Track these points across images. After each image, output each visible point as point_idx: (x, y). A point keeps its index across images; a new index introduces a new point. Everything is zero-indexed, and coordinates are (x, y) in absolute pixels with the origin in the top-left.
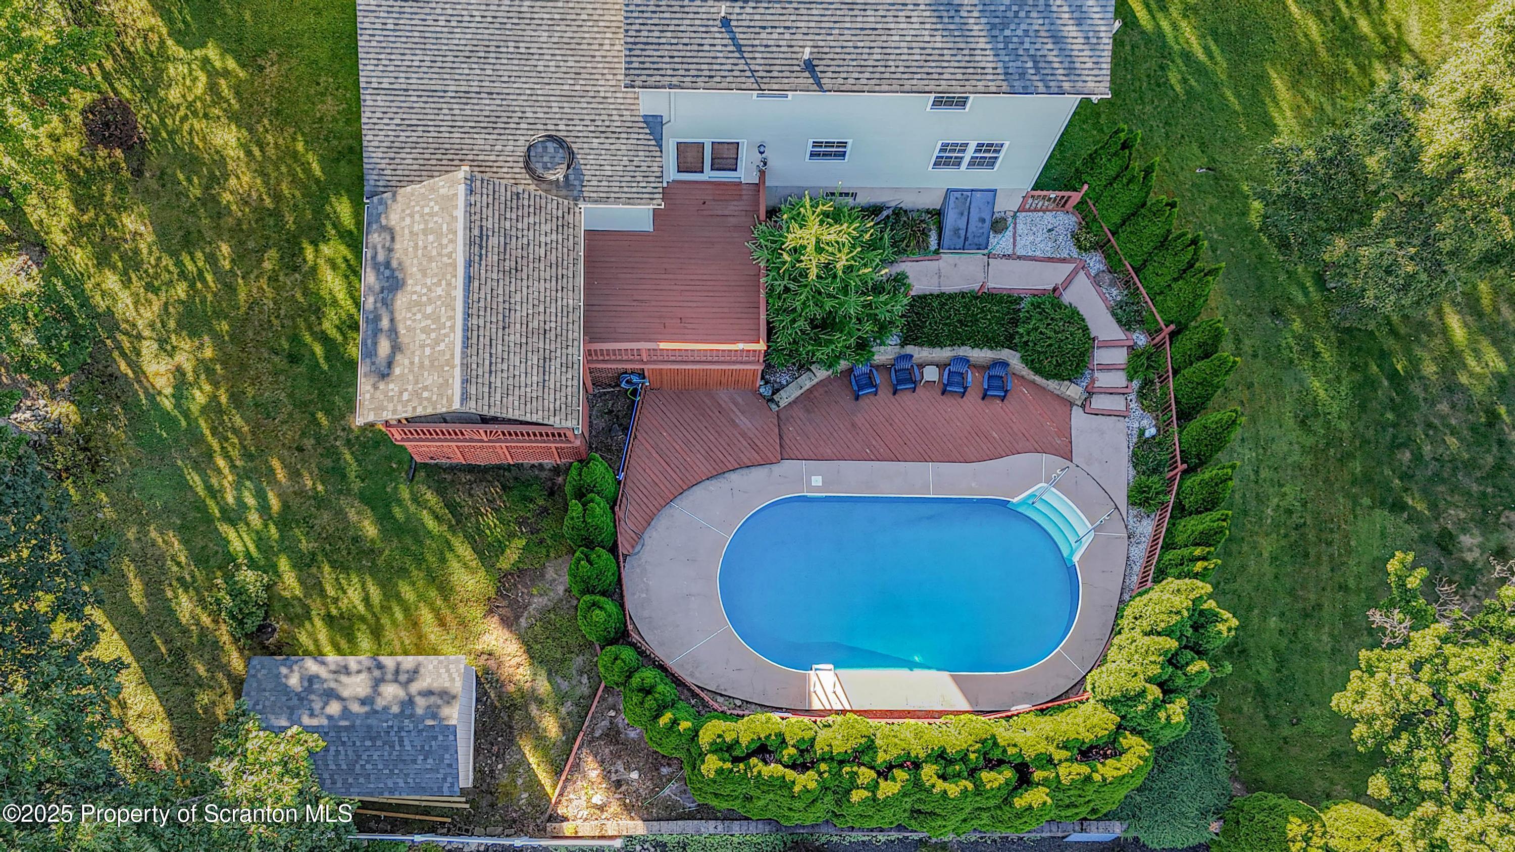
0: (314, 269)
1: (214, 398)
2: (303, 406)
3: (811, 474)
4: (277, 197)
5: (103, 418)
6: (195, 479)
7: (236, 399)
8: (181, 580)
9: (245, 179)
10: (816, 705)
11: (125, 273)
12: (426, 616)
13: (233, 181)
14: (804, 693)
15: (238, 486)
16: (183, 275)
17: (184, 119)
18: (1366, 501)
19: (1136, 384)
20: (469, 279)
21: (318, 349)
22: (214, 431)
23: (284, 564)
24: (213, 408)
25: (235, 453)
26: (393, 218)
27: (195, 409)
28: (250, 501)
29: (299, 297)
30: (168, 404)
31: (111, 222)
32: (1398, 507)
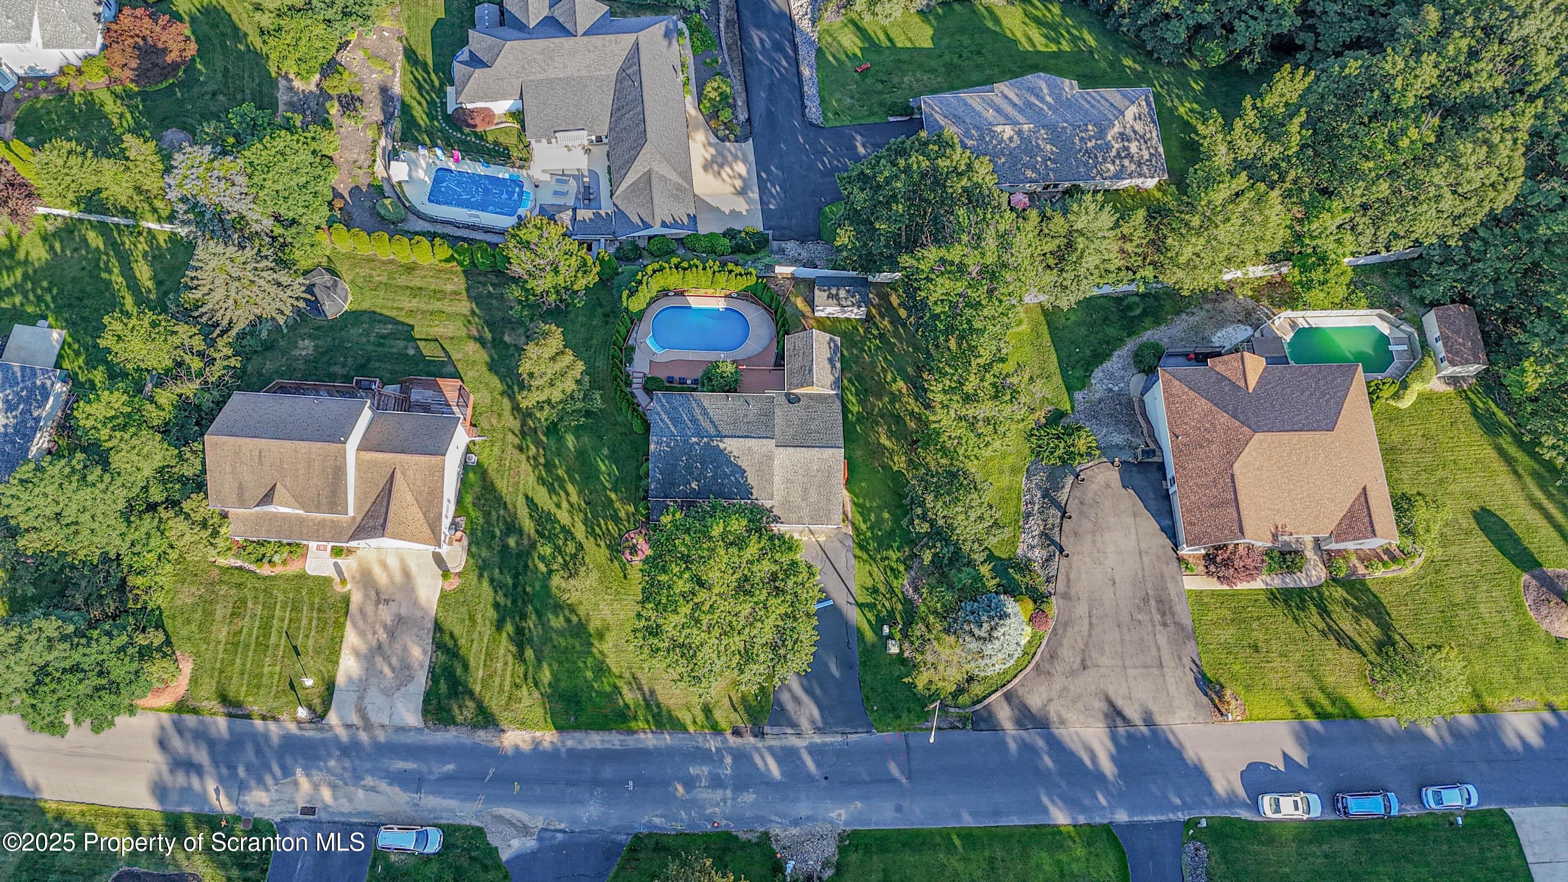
0: (859, 404)
1: (885, 376)
3: (724, 357)
10: (724, 298)
11: (913, 412)
14: (727, 301)
17: (900, 450)
19: (630, 379)
20: (812, 361)
23: (862, 333)
24: (885, 374)
26: (832, 387)
27: (890, 374)
29: (863, 398)
30: (898, 376)
31: (918, 426)
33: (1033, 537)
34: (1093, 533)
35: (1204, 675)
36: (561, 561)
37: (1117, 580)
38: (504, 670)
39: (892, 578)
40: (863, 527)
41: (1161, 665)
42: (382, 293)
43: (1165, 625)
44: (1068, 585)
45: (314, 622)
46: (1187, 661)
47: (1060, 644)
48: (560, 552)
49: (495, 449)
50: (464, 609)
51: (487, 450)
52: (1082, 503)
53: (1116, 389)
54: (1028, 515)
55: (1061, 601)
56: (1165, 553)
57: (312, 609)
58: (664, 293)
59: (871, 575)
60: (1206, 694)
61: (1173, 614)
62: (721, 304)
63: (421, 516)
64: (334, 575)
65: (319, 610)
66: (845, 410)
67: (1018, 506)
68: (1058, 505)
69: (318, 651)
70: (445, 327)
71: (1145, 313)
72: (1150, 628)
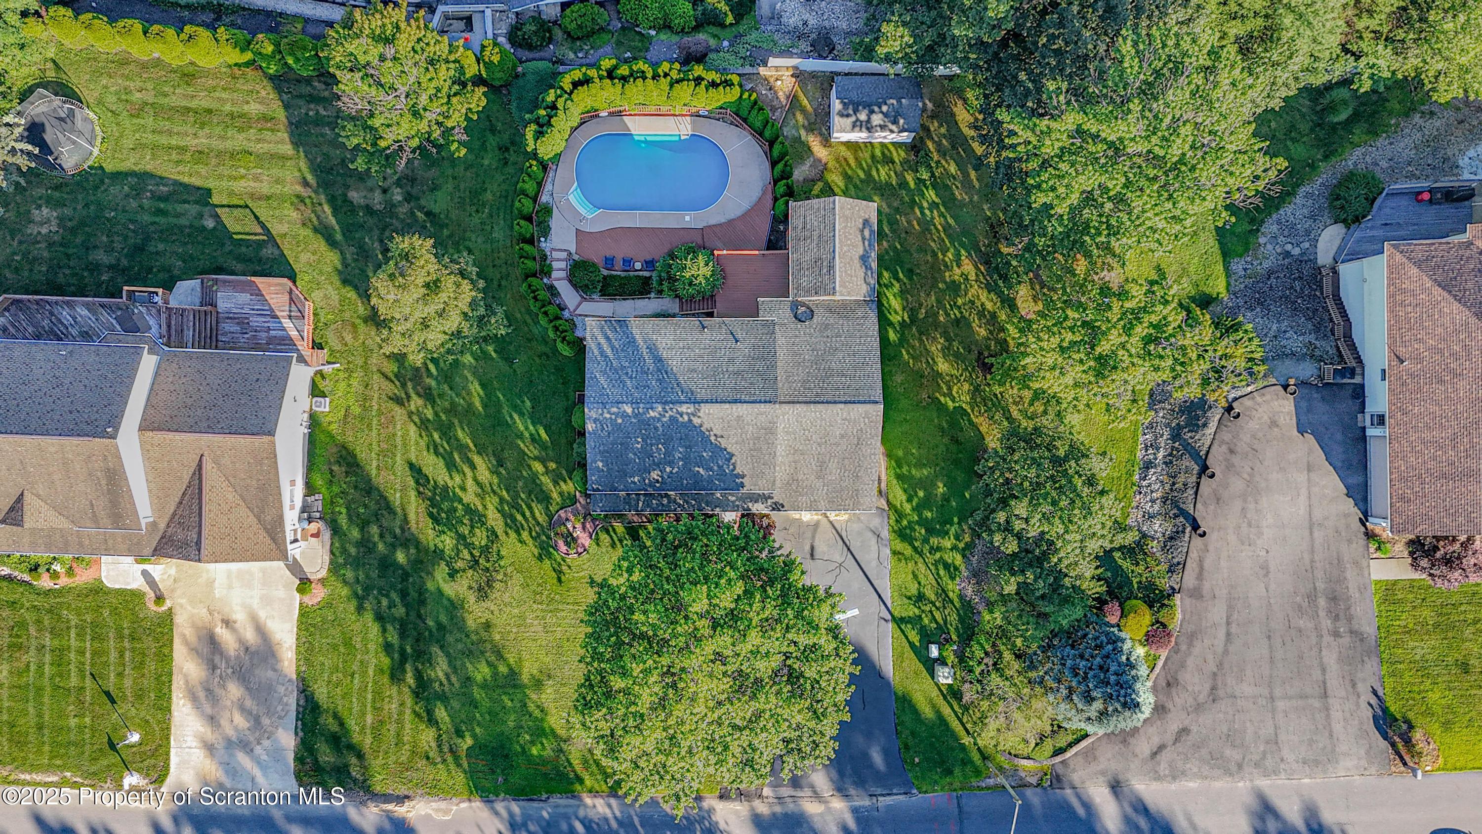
0: (904, 309)
1: (944, 256)
2: (908, 251)
3: (690, 222)
4: (921, 341)
5: (989, 245)
6: (951, 221)
7: (934, 254)
8: (954, 178)
9: (934, 348)
10: (688, 118)
11: (984, 309)
12: (852, 162)
13: (939, 347)
14: (693, 123)
15: (933, 218)
16: (959, 308)
17: (961, 375)
18: (442, 216)
19: (548, 262)
20: (834, 251)
21: (901, 275)
22: (943, 241)
23: (912, 185)
24: (945, 252)
25: (934, 231)
26: (864, 289)
27: (952, 250)
28: (927, 212)
29: (910, 299)
30: (963, 252)
31: (991, 332)
32: (428, 214)
33: (1153, 501)
34: (1244, 497)
35: (1385, 710)
36: (468, 557)
37: (1272, 568)
38: (401, 713)
39: (946, 579)
40: (908, 508)
41: (1325, 695)
42: (149, 121)
43: (1336, 634)
44: (1200, 577)
45: (127, 654)
46: (1364, 689)
47: (1183, 665)
48: (468, 546)
49: (354, 382)
50: (335, 632)
51: (342, 385)
52: (1232, 451)
53: (1296, 251)
54: (1148, 465)
55: (1188, 601)
56: (1348, 526)
57: (122, 637)
58: (591, 115)
59: (915, 576)
60: (1385, 737)
61: (1350, 619)
62: (683, 128)
63: (252, 520)
64: (146, 589)
65: (133, 639)
66: (883, 321)
67: (1133, 452)
68: (1195, 454)
69: (140, 695)
70: (256, 178)
71: (1355, 117)
72: (1314, 640)
